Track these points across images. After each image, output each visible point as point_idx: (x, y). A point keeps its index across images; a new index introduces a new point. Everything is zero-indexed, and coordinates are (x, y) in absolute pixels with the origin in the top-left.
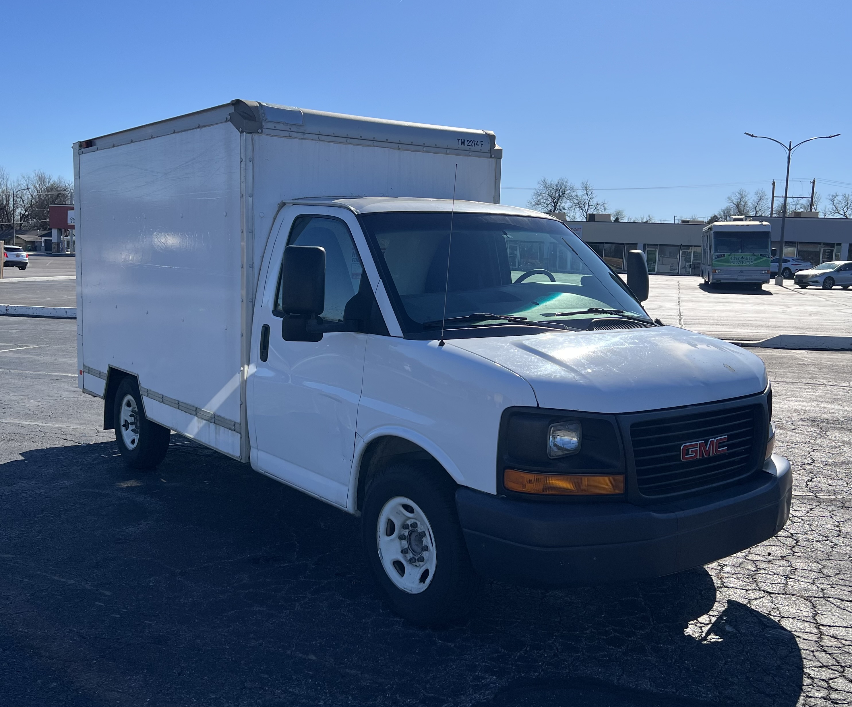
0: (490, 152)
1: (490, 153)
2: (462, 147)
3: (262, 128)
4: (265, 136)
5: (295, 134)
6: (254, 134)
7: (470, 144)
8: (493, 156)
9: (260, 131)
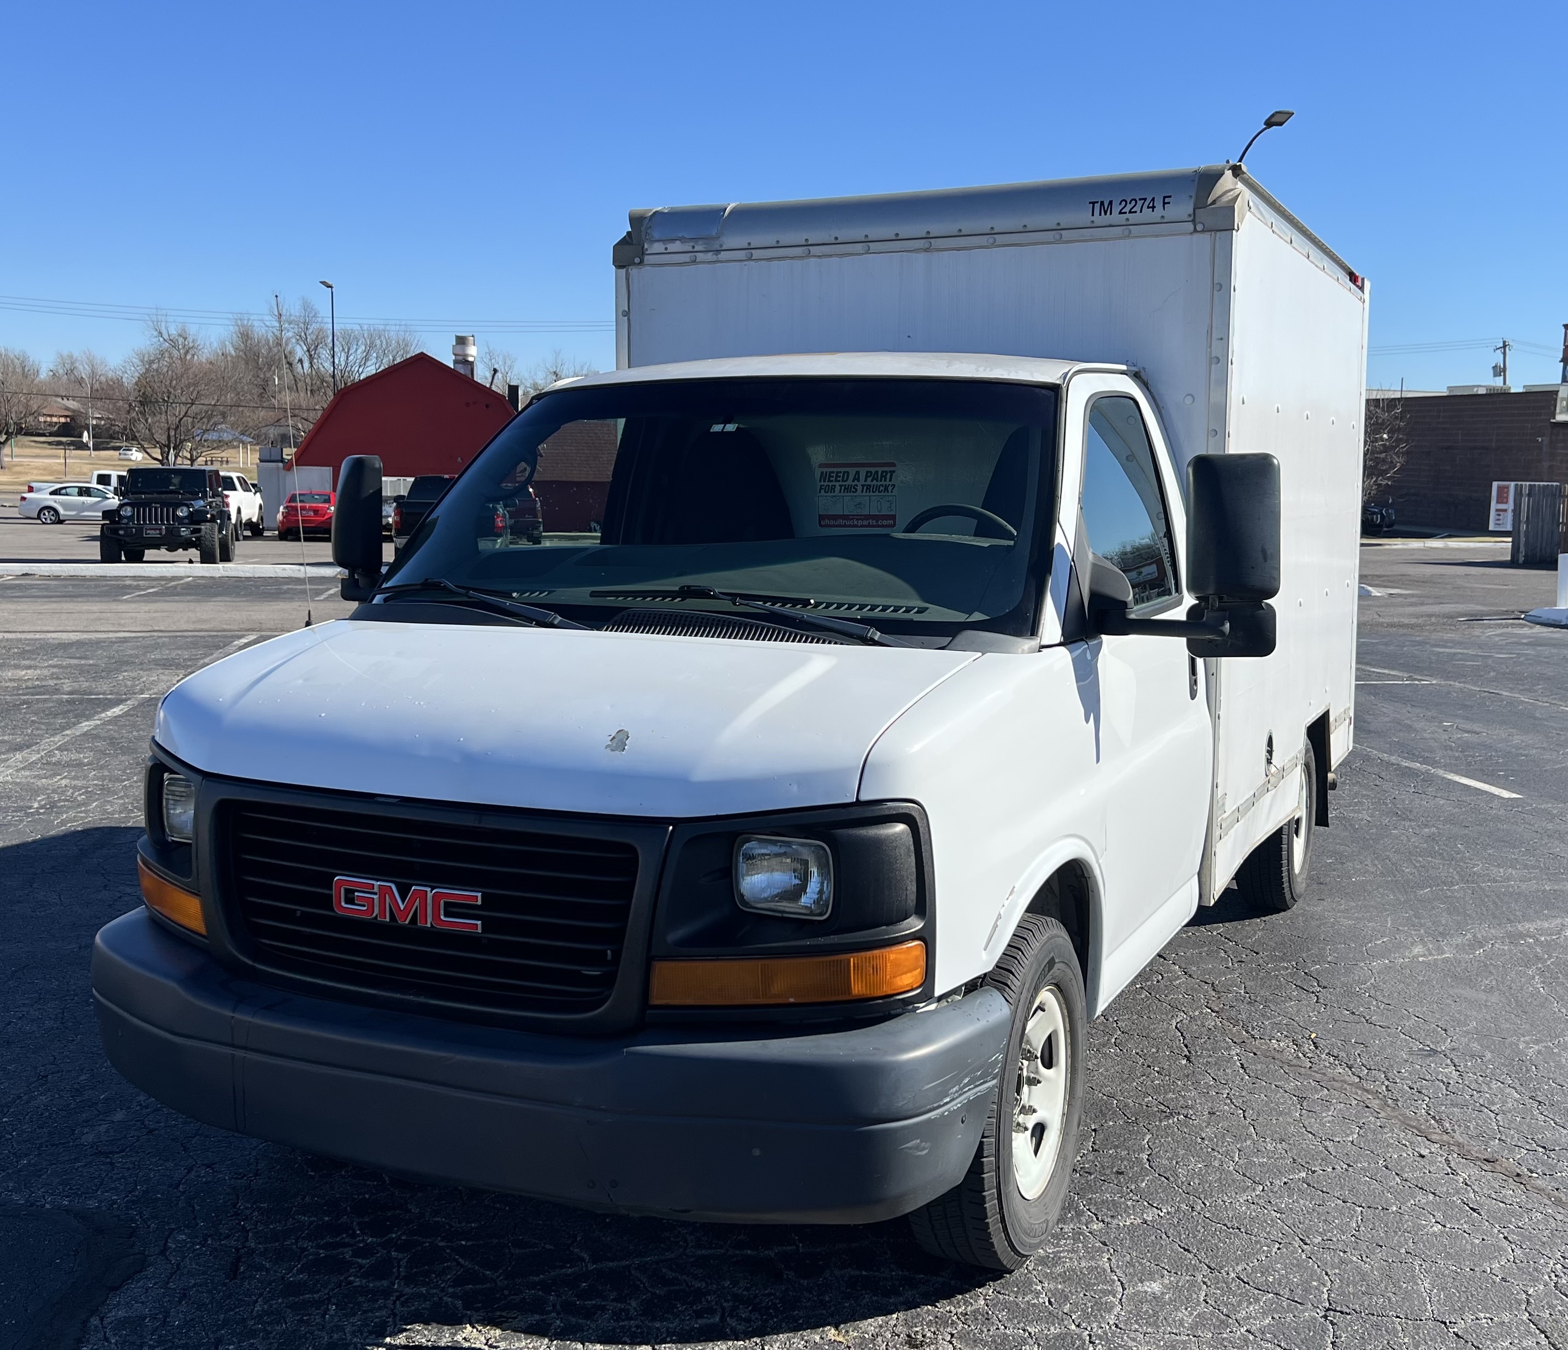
0: (1191, 219)
1: (1193, 221)
2: (1099, 219)
3: (643, 253)
4: (648, 268)
5: (700, 256)
6: (630, 267)
7: (1127, 209)
8: (1199, 227)
9: (637, 260)
